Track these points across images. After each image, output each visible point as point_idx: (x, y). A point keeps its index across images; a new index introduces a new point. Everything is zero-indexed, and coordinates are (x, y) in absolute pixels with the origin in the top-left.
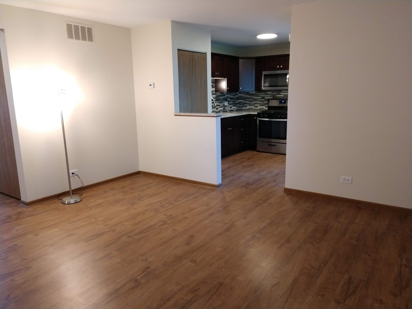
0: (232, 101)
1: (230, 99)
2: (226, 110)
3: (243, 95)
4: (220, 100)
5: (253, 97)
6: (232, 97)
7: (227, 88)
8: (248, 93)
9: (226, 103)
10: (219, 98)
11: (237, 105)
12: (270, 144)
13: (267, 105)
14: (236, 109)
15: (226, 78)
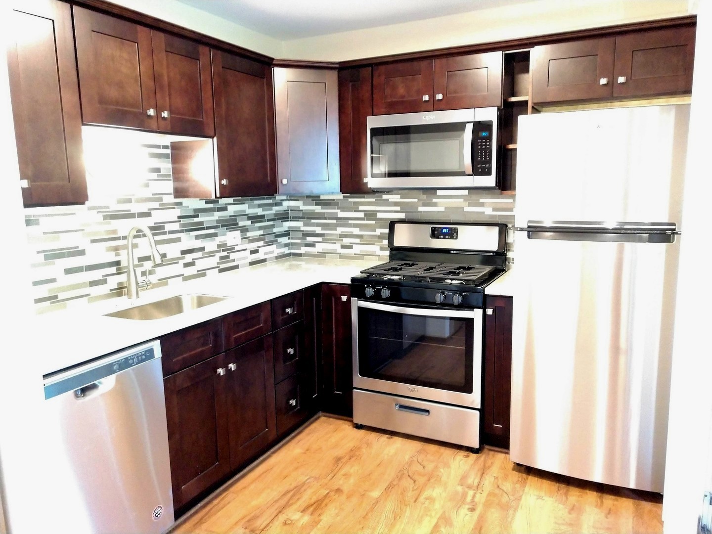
0: (260, 228)
1: (249, 222)
2: (233, 264)
3: (299, 204)
4: (203, 229)
5: (337, 213)
6: (260, 211)
7: (220, 180)
8: (316, 199)
9: (232, 238)
10: (196, 220)
11: (279, 240)
12: (403, 404)
13: (386, 242)
14: (275, 254)
15: (215, 139)
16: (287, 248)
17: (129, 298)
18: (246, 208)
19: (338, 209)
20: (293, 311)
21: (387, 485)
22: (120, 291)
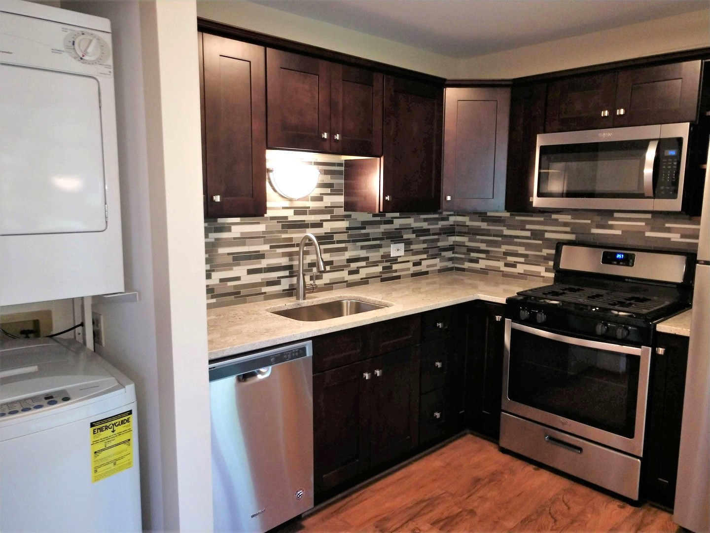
0: (424, 242)
1: (414, 236)
2: (395, 274)
3: (465, 220)
4: (369, 240)
5: (502, 231)
6: (425, 225)
7: (384, 196)
8: (482, 216)
9: (396, 250)
10: (363, 231)
11: (443, 254)
12: (554, 436)
13: (551, 263)
14: (438, 268)
15: (382, 159)
16: (451, 262)
17: (298, 299)
18: (411, 221)
19: (504, 226)
20: (444, 325)
21: (524, 517)
22: (291, 292)
